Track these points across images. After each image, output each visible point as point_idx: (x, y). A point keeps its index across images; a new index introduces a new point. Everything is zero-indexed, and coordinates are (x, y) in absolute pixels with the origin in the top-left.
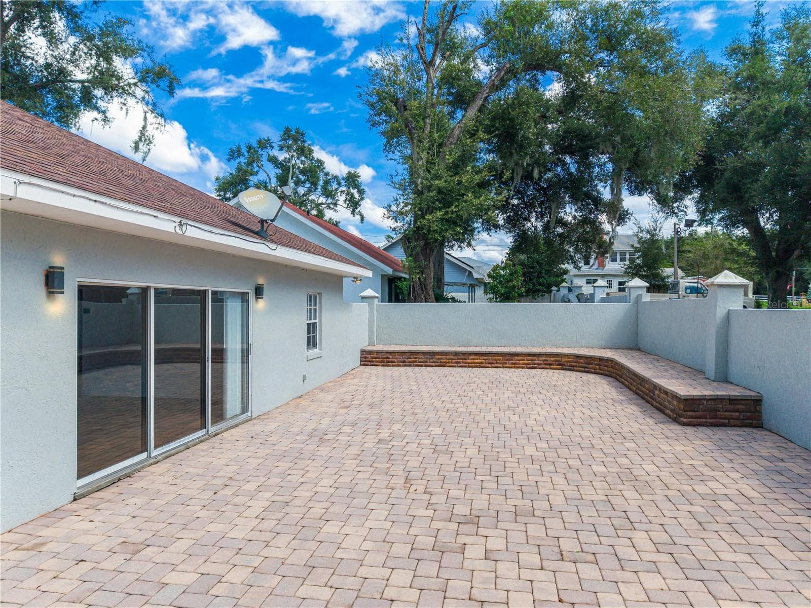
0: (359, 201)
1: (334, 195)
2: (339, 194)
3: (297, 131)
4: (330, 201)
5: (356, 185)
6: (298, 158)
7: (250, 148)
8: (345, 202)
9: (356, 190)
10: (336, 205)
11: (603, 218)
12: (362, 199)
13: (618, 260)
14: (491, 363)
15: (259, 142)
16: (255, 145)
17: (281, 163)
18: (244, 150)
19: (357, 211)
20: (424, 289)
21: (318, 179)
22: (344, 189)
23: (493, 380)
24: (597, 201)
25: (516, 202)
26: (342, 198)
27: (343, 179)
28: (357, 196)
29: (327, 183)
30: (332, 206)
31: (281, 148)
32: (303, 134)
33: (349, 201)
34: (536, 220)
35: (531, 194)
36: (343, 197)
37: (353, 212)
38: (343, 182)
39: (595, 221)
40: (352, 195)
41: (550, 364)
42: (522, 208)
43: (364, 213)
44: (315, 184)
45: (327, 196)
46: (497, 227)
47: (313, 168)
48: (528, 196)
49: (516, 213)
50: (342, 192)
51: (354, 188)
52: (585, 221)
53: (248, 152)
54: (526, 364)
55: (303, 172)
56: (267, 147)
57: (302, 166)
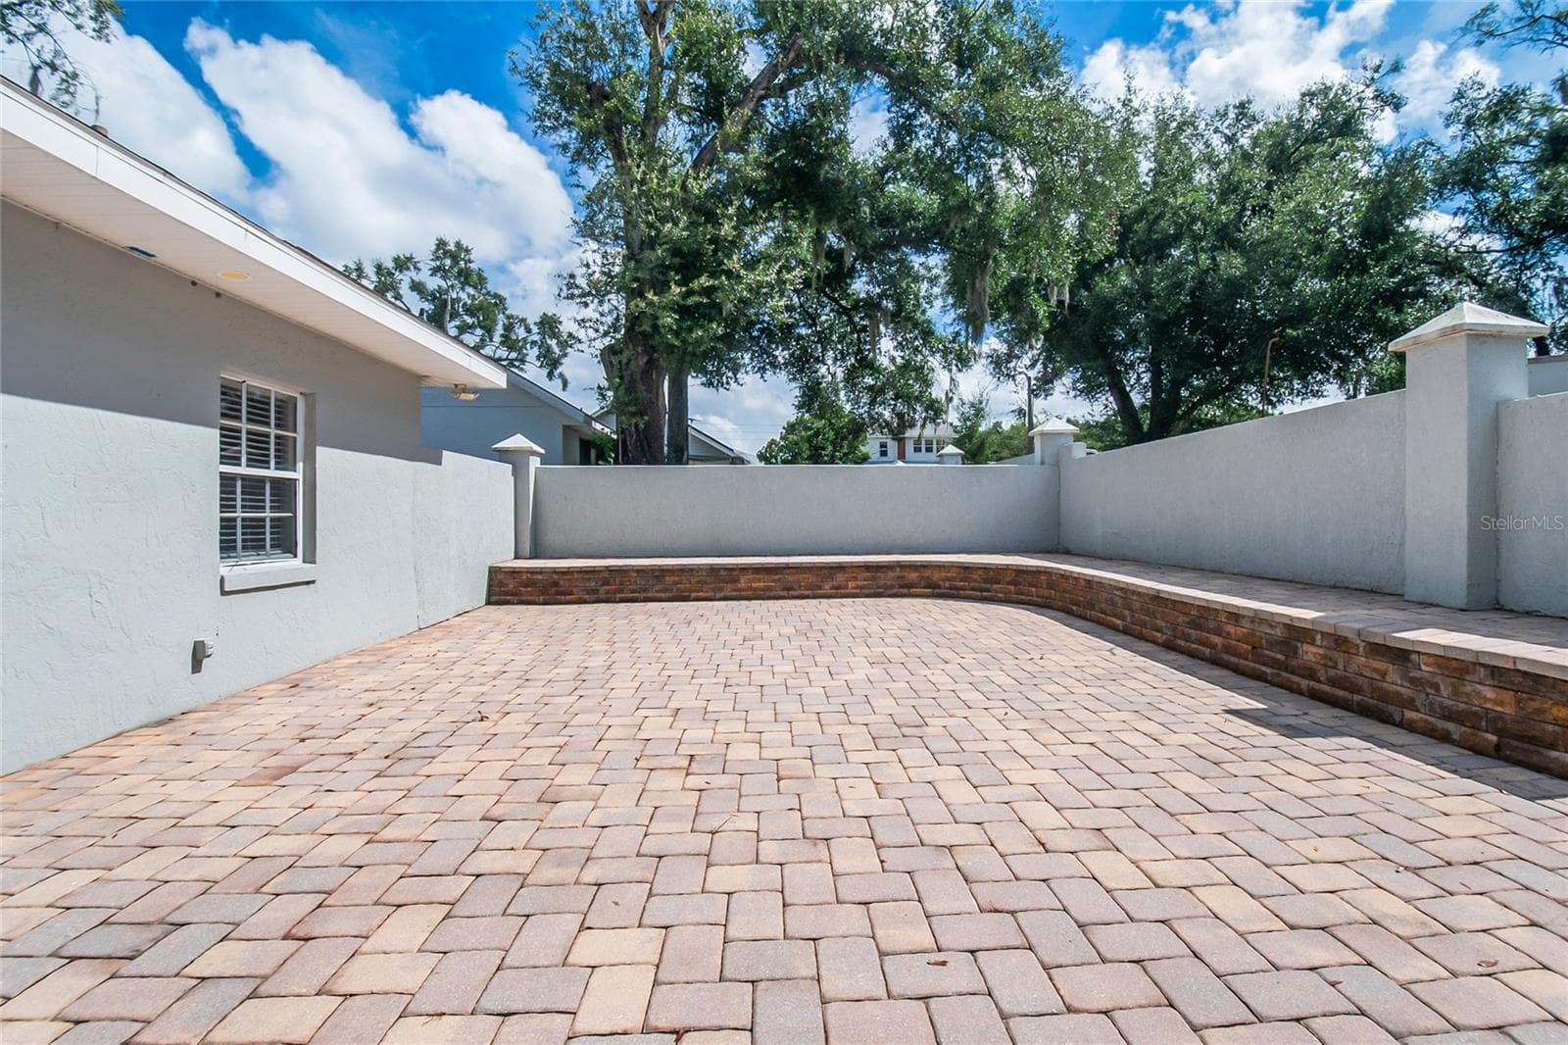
0: (560, 357)
1: (521, 348)
2: (528, 346)
3: (458, 245)
4: (514, 355)
5: (554, 333)
6: (463, 289)
7: (379, 268)
8: (538, 358)
9: (555, 341)
10: (523, 361)
11: (935, 361)
12: (565, 355)
13: (923, 449)
14: (789, 589)
15: (396, 260)
16: (390, 265)
17: (433, 294)
18: (370, 270)
19: (556, 373)
20: (646, 448)
21: (495, 322)
22: (536, 338)
23: (803, 627)
24: (927, 333)
25: (803, 331)
26: (532, 353)
27: (535, 323)
28: (556, 350)
29: (509, 328)
30: (517, 364)
31: (435, 271)
32: (467, 251)
33: (545, 357)
34: (835, 363)
35: (827, 321)
36: (535, 351)
37: (550, 375)
38: (535, 329)
39: (922, 367)
40: (549, 349)
41: (910, 586)
42: (813, 342)
43: (567, 375)
44: (489, 331)
45: (511, 348)
46: (774, 365)
47: (485, 304)
48: (822, 323)
49: (804, 349)
50: (534, 343)
51: (551, 338)
52: (906, 367)
53: (377, 273)
54: (862, 588)
55: (470, 311)
56: (408, 269)
57: (469, 302)
